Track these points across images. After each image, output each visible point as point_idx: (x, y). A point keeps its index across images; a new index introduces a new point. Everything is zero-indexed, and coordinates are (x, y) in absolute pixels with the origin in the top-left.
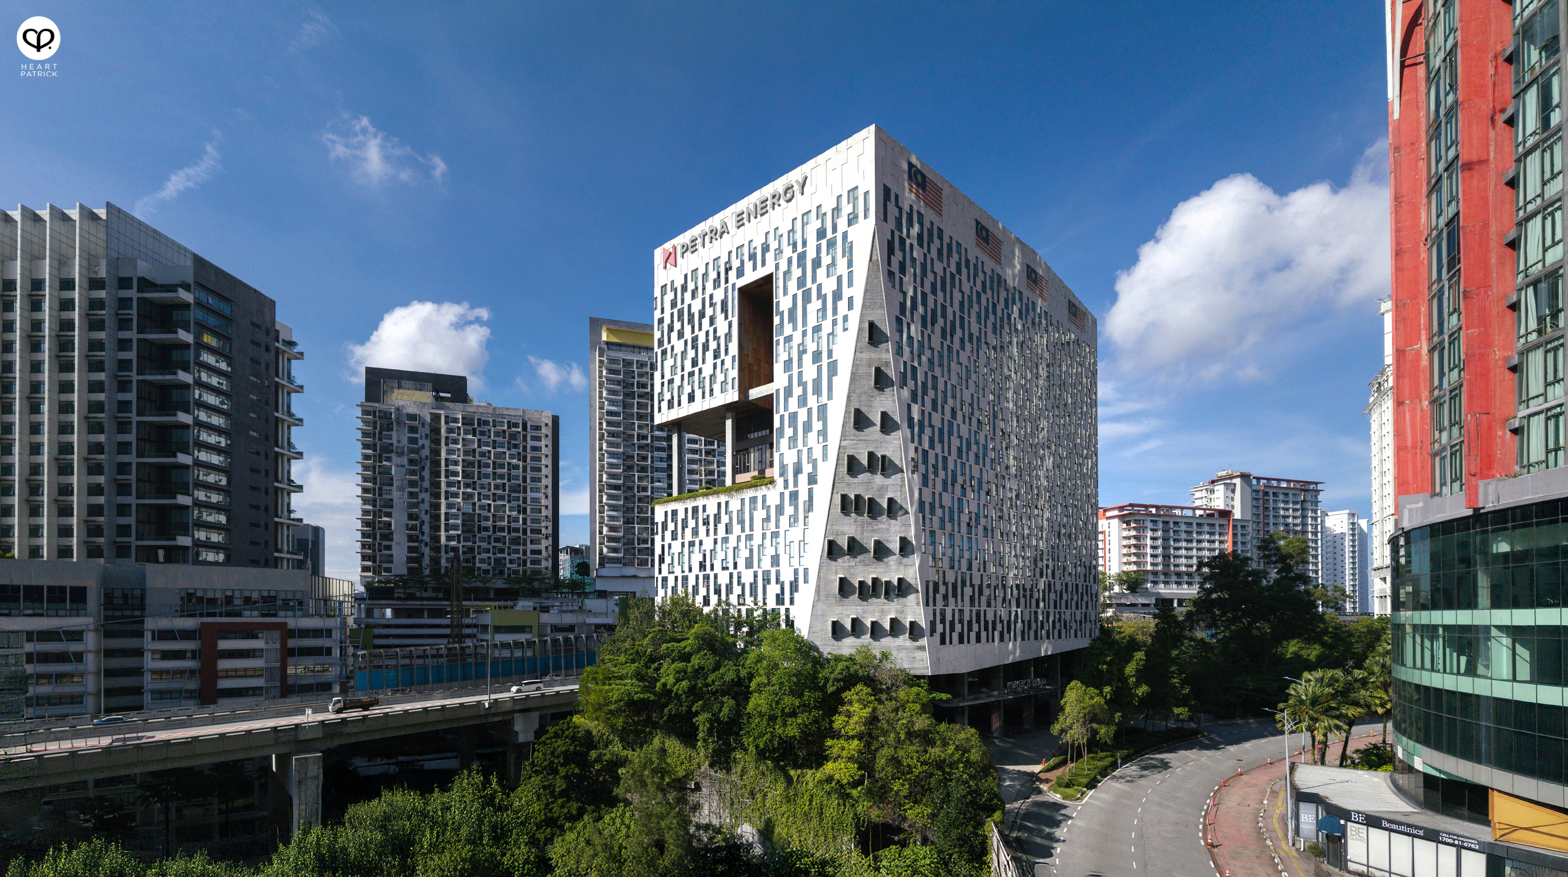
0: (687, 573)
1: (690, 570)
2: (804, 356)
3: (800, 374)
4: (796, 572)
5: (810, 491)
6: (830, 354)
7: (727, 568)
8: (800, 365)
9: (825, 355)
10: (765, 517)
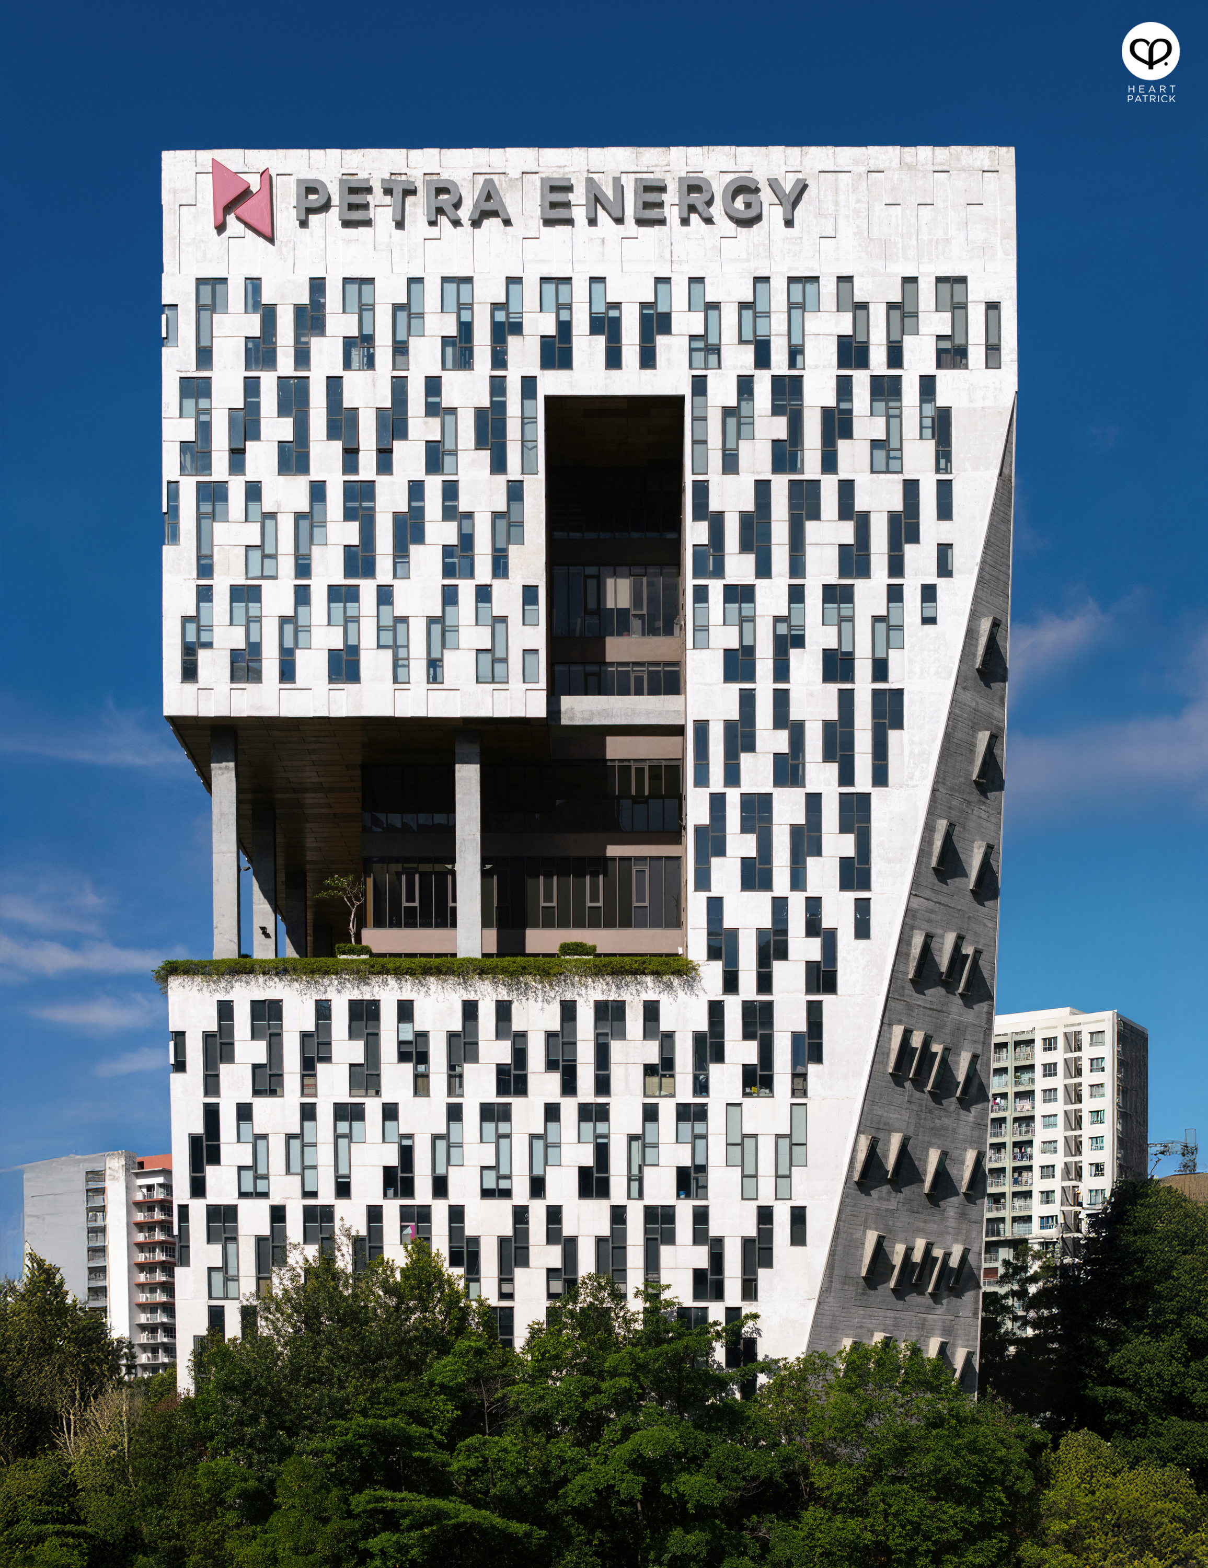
0: (326, 1196)
1: (343, 1190)
2: (794, 655)
3: (781, 700)
4: (765, 1215)
5: (814, 1012)
6: (880, 669)
7: (506, 1194)
8: (781, 671)
9: (863, 668)
10: (654, 1059)
